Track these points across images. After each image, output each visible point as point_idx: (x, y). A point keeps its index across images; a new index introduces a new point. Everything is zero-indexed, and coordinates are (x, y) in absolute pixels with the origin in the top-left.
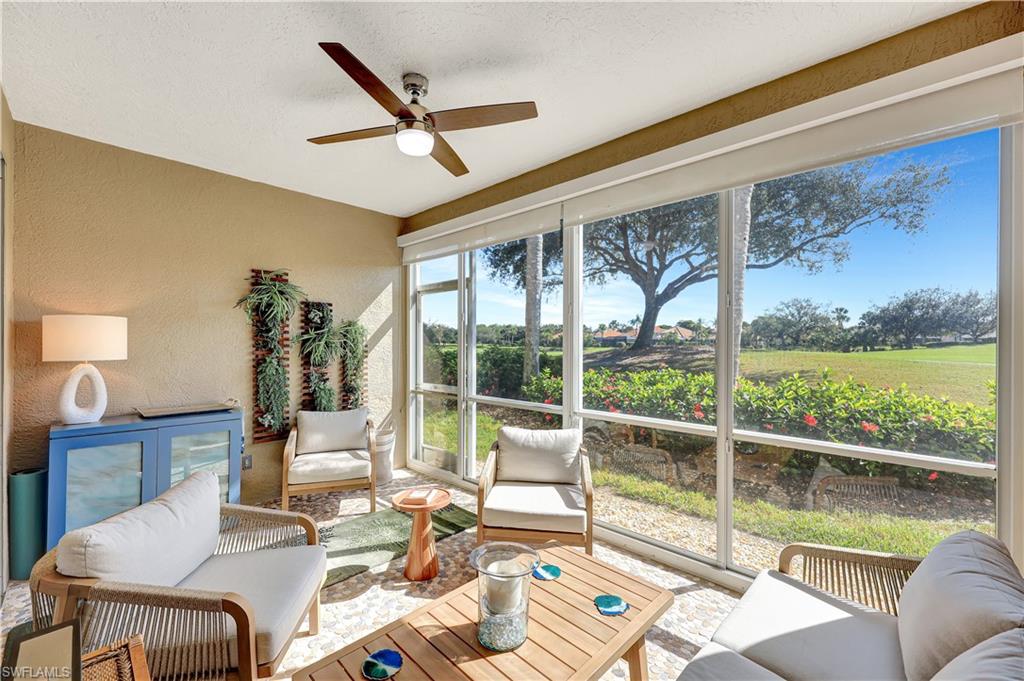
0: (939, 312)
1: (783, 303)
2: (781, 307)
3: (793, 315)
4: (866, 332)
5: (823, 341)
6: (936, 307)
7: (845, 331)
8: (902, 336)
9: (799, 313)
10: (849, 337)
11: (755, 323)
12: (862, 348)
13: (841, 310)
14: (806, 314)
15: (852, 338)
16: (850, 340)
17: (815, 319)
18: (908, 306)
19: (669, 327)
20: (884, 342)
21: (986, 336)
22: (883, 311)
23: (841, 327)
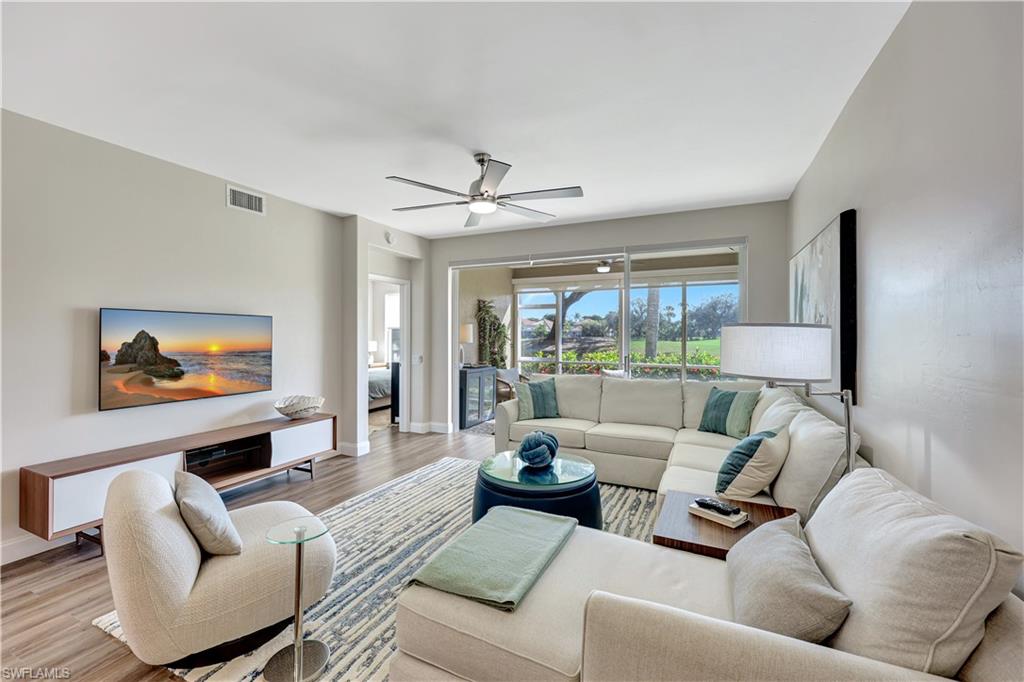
0: (732, 311)
3: (636, 312)
6: (730, 307)
7: (672, 324)
9: (641, 309)
10: (675, 329)
11: (608, 318)
13: (670, 308)
15: (677, 330)
16: (676, 332)
18: (713, 306)
19: (537, 320)
20: (699, 335)
22: (698, 310)
23: (669, 322)
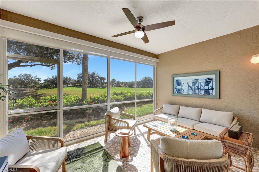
1: (21, 75)
2: (21, 76)
4: (47, 84)
5: (35, 86)
7: (40, 84)
8: (55, 85)
9: (27, 78)
10: (43, 85)
12: (46, 88)
13: (39, 78)
14: (29, 79)
15: (44, 86)
16: (43, 86)
17: (32, 80)
20: (51, 87)
21: (69, 85)
